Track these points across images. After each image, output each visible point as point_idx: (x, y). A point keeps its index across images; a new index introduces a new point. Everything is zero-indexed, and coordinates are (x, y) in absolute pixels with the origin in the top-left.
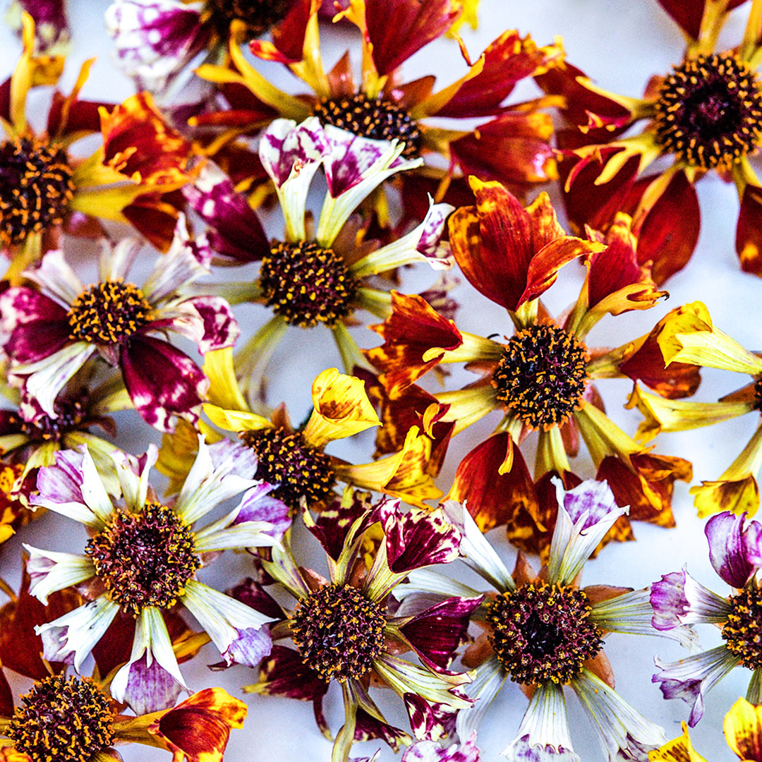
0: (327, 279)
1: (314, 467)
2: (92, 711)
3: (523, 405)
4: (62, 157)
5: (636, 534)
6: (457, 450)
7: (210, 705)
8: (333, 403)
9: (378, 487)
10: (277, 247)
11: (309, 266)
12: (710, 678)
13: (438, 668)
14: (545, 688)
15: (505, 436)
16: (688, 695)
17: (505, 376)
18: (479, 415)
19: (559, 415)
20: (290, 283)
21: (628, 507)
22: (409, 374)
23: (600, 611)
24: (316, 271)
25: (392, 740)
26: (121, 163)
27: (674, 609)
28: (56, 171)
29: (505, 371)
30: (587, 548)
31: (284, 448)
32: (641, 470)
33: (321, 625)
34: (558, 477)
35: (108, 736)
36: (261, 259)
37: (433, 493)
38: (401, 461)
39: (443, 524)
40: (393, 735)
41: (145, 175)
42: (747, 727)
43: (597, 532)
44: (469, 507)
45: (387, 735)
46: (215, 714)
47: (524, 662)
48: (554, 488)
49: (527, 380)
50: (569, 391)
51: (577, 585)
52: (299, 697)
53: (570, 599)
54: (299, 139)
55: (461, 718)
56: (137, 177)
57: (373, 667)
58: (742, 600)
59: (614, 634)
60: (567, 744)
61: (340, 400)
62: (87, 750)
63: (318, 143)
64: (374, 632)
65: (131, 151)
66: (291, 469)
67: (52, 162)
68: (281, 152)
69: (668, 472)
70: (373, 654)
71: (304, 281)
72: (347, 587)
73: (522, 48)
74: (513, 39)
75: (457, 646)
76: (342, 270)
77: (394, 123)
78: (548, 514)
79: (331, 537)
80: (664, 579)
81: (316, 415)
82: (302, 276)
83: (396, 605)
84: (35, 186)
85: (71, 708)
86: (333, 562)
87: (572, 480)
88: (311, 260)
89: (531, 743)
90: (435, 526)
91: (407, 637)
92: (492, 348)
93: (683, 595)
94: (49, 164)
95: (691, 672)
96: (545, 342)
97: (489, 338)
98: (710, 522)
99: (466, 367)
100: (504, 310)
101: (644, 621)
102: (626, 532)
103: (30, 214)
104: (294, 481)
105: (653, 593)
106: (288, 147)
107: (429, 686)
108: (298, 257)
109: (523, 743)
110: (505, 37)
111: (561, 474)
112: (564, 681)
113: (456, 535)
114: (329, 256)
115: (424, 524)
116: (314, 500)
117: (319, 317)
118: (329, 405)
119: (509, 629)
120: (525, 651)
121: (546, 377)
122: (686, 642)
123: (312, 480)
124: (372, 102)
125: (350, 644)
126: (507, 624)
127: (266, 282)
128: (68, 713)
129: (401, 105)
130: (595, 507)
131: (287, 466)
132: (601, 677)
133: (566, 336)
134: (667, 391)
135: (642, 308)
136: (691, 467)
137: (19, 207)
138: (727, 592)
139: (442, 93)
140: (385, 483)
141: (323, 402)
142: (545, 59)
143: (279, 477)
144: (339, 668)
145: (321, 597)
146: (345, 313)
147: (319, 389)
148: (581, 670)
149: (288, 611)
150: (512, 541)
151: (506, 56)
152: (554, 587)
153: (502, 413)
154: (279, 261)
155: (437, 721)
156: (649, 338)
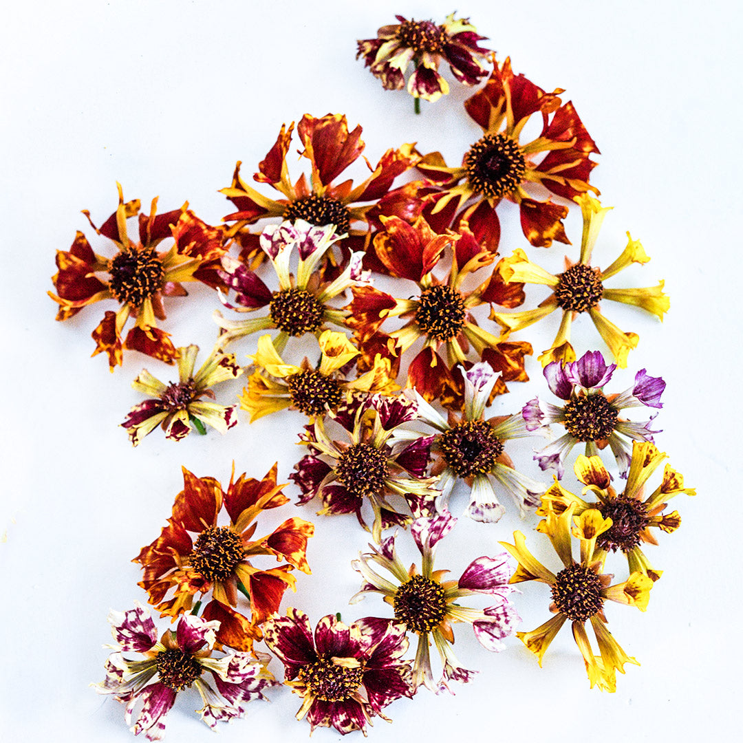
0: (307, 307)
1: (330, 387)
2: (229, 543)
3: (436, 329)
4: (154, 254)
5: (509, 389)
6: (405, 362)
7: (294, 527)
8: (332, 348)
9: (366, 390)
10: (276, 295)
11: (296, 301)
12: (564, 452)
13: (420, 477)
14: (478, 477)
15: (429, 349)
16: (554, 464)
17: (422, 317)
18: (413, 341)
19: (455, 331)
20: (287, 313)
21: (501, 372)
22: (373, 327)
23: (499, 430)
24: (300, 303)
25: (402, 523)
26: (188, 252)
27: (536, 419)
28: (153, 263)
29: (422, 314)
30: (485, 398)
31: (312, 380)
32: (505, 352)
33: (353, 467)
34: (461, 365)
35: (240, 554)
36: (269, 303)
37: (396, 388)
38: (375, 374)
39: (406, 401)
40: (402, 519)
41: (203, 255)
42: (587, 469)
43: (488, 389)
44: (418, 390)
45: (399, 520)
46: (297, 532)
47: (465, 464)
48: (460, 370)
49: (435, 316)
50: (458, 317)
51: (483, 419)
52: (348, 512)
53: (481, 426)
54: (281, 233)
55: (437, 503)
56: (200, 257)
57: (385, 484)
58: (571, 405)
59: (508, 440)
60: (496, 502)
61: (335, 346)
62: (230, 563)
63: (291, 234)
64: (382, 464)
65: (193, 244)
66: (318, 390)
67: (150, 259)
68: (272, 242)
69: (519, 350)
70: (384, 476)
71: (294, 310)
72: (362, 444)
73: (397, 157)
74: (392, 154)
75: (426, 465)
76: (314, 300)
77: (335, 209)
78: (461, 387)
79: (347, 421)
80: (528, 404)
81: (325, 357)
82: (293, 307)
83: (390, 449)
84: (144, 273)
85: (217, 544)
86: (351, 433)
87: (468, 365)
88: (296, 298)
89: (477, 505)
90: (402, 403)
91: (400, 464)
92: (413, 304)
93: (539, 410)
94: (149, 259)
95: (553, 451)
96: (439, 293)
97: (409, 299)
98: (545, 369)
99: (399, 317)
100: (413, 282)
101: (522, 430)
102: (503, 388)
103: (144, 289)
104: (322, 396)
105: (523, 412)
106: (275, 239)
107: (417, 487)
108: (289, 298)
109: (472, 507)
110: (388, 154)
111: (463, 364)
112: (486, 471)
113: (414, 405)
114: (305, 294)
115: (396, 403)
116: (334, 405)
117: (306, 328)
118: (330, 350)
119: (453, 449)
120: (464, 459)
121: (444, 312)
122: (547, 436)
123: (331, 394)
124: (321, 199)
125: (371, 474)
126: (451, 447)
127: (274, 314)
128: (216, 546)
129: (336, 199)
130: (484, 376)
131: (315, 388)
132: (506, 465)
133: (450, 289)
134: (508, 304)
135: (487, 265)
136: (531, 346)
137: (137, 286)
138: (562, 403)
139: (358, 189)
140: (369, 387)
141: (326, 350)
142: (411, 162)
143: (312, 396)
144: (368, 487)
145: (349, 452)
146: (320, 324)
147: (323, 343)
148: (495, 463)
149: (333, 466)
150: (444, 406)
151: (390, 164)
152: (471, 422)
153: (424, 337)
154: (279, 302)
155: (425, 507)
156: (492, 279)
